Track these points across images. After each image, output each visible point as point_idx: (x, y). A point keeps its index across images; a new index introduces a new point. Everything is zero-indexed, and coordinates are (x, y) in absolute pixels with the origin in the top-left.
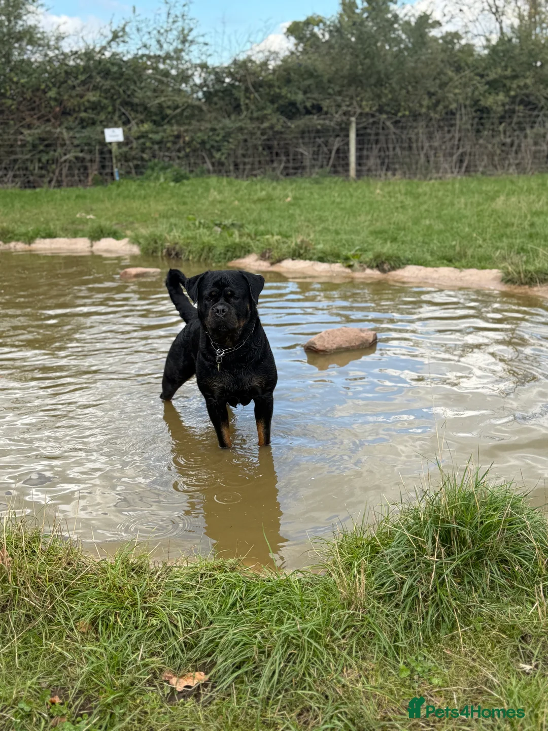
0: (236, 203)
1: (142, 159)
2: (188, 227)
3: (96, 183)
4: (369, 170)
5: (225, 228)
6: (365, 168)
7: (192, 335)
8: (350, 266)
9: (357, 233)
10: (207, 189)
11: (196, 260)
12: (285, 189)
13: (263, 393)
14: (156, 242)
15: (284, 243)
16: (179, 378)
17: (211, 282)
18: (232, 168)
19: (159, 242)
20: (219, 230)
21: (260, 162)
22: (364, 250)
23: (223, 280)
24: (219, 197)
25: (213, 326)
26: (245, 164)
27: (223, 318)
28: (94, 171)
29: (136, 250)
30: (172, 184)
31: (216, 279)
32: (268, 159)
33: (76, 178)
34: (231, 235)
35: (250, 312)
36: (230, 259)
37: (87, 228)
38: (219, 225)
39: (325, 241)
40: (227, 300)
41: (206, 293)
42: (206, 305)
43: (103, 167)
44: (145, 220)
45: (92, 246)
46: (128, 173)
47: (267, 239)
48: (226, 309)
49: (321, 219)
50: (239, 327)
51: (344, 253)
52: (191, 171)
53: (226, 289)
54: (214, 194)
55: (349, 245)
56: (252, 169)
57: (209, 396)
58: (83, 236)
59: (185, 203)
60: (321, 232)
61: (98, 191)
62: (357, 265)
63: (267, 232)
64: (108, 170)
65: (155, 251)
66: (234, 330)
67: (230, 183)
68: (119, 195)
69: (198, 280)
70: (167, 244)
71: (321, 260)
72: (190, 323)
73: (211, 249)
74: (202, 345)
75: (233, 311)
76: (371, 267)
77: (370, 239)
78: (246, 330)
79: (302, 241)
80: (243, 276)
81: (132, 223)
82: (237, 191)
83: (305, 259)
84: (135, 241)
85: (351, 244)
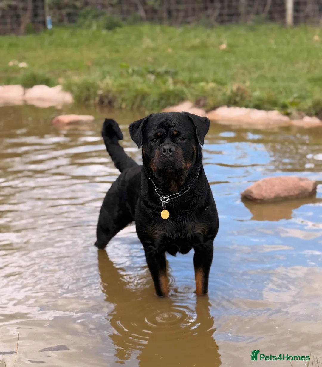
0: (170, 51)
1: (75, 7)
2: (121, 75)
3: (28, 31)
4: (307, 17)
5: (159, 75)
6: (302, 15)
7: (127, 184)
8: (288, 114)
9: (295, 80)
10: (140, 37)
11: (129, 108)
12: (219, 36)
13: (205, 241)
14: (88, 90)
15: (219, 90)
16: (113, 227)
17: (156, 123)
18: (165, 15)
19: (92, 90)
20: (152, 77)
21: (194, 9)
22: (302, 98)
23: (168, 121)
24: (152, 45)
25: (160, 167)
26: (178, 11)
27: (170, 159)
28: (26, 19)
29: (68, 98)
30: (104, 32)
31: (161, 121)
32: (202, 5)
33: (9, 27)
34: (165, 82)
35: (196, 154)
36: (164, 107)
37: (20, 76)
38: (153, 72)
39: (262, 89)
40: (174, 141)
41: (151, 134)
42: (151, 147)
43: (36, 15)
44: (78, 68)
45: (24, 94)
46: (61, 21)
47: (202, 87)
48: (173, 148)
49: (258, 67)
50: (186, 168)
51: (282, 100)
52: (124, 19)
53: (172, 129)
54: (147, 42)
55: (286, 93)
56: (186, 16)
57: (149, 244)
58: (16, 83)
59: (117, 51)
60: (257, 80)
61: (30, 40)
62: (294, 113)
63: (202, 80)
64: (40, 19)
65: (87, 99)
66: (180, 171)
67: (163, 31)
68: (51, 43)
69: (142, 123)
70: (100, 92)
71: (258, 107)
72: (124, 171)
73: (144, 96)
74: (143, 192)
75: (180, 151)
76: (310, 115)
77: (309, 87)
78: (191, 174)
79: (238, 89)
80: (189, 117)
81: (65, 71)
82: (170, 39)
83: (241, 106)
84: (68, 88)
85: (289, 91)
